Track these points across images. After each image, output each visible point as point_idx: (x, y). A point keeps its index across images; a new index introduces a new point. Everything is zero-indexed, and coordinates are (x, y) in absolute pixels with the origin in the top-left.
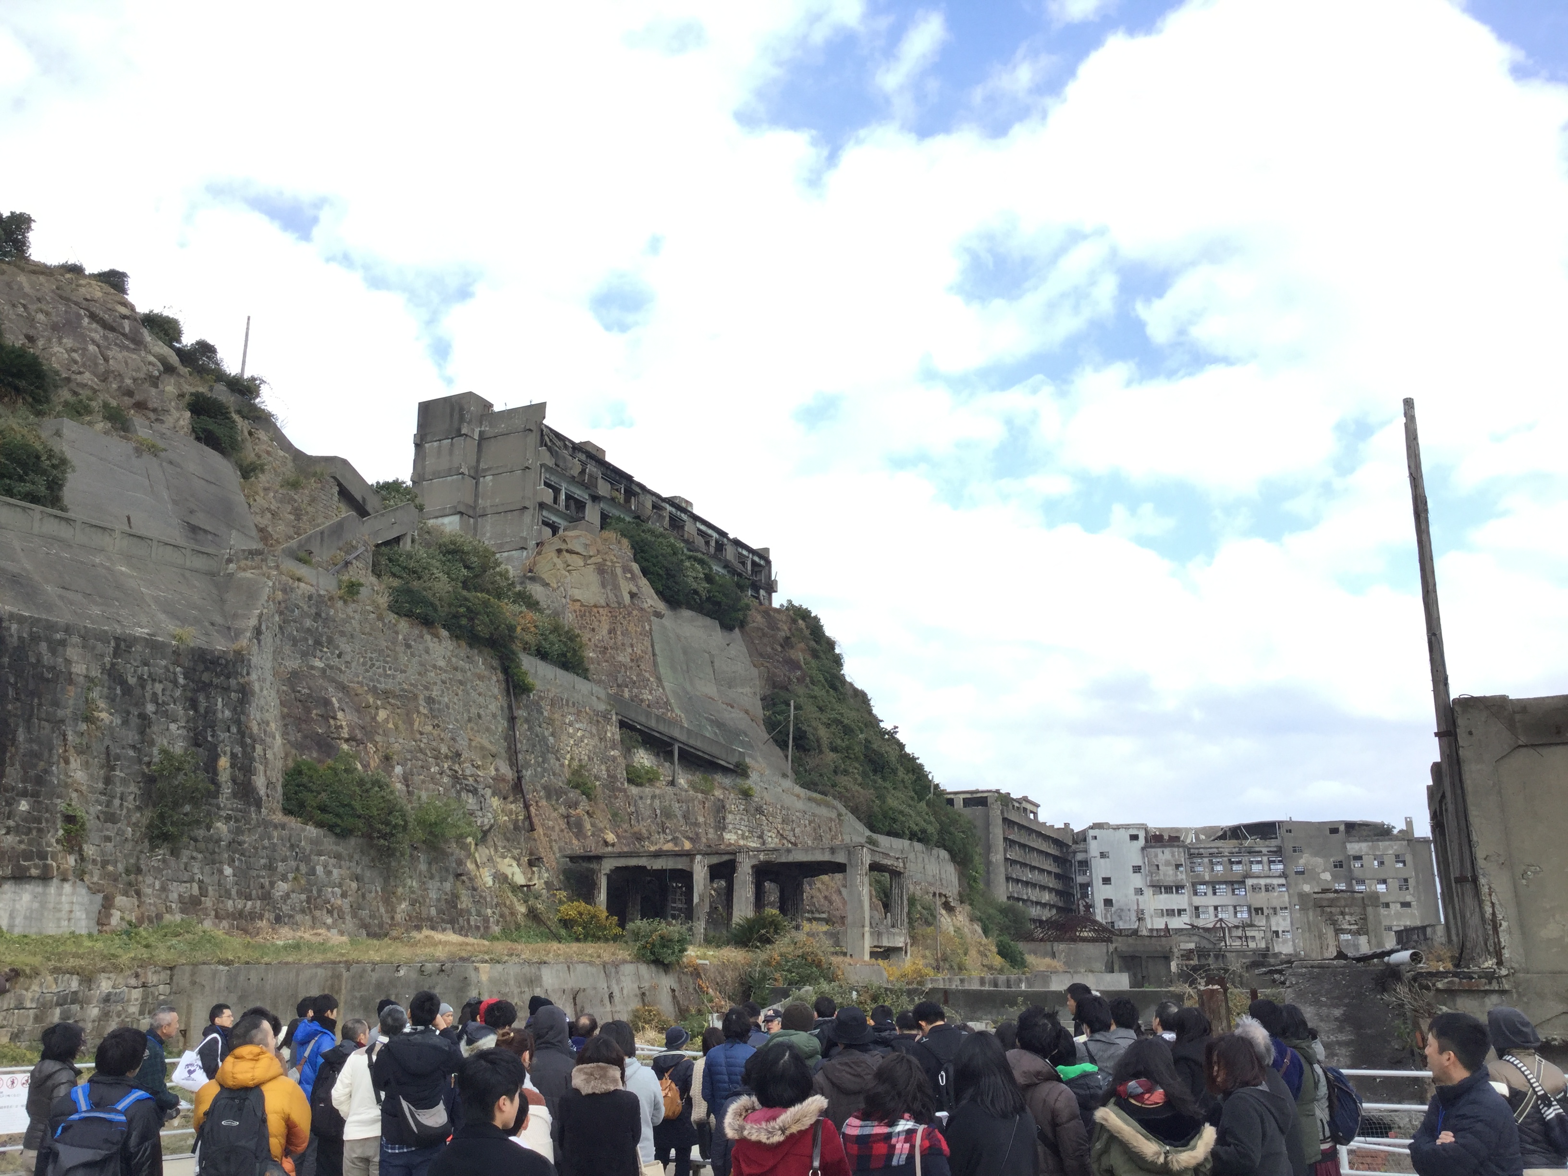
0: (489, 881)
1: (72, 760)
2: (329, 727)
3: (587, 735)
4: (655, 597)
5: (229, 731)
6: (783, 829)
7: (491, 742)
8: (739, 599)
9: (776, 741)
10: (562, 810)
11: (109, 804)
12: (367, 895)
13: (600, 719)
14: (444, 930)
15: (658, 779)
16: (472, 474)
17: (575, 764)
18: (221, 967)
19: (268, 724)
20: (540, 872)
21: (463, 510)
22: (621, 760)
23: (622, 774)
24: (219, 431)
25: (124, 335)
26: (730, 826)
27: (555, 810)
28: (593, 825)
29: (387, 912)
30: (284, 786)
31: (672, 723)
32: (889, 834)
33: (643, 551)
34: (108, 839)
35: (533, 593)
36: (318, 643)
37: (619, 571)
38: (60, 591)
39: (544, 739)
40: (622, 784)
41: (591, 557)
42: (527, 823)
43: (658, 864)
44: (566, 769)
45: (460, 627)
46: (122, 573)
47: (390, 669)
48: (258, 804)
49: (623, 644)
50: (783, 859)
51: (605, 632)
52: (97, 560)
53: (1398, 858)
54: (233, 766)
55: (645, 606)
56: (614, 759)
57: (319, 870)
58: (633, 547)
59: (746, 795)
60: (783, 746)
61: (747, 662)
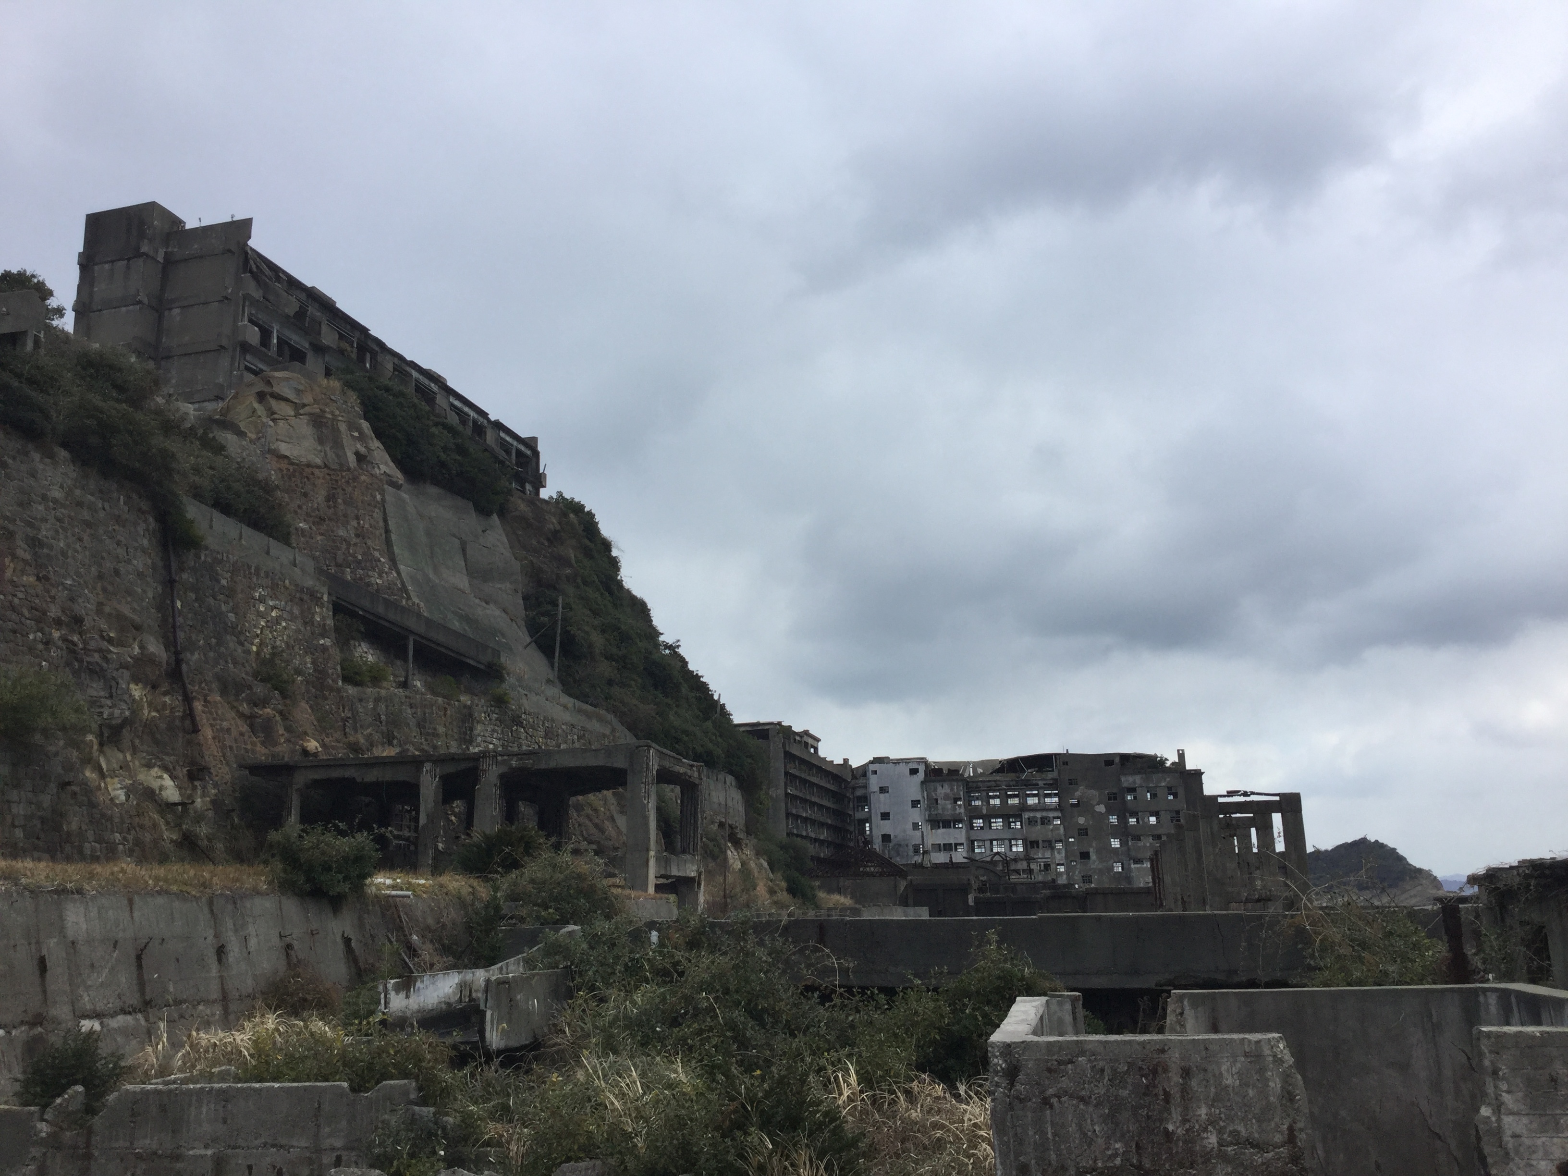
0: (120, 796)
3: (285, 614)
4: (392, 464)
6: (546, 744)
7: (135, 610)
9: (539, 646)
10: (245, 708)
13: (305, 597)
15: (386, 679)
16: (154, 305)
17: (267, 651)
20: (204, 787)
22: (334, 651)
23: (334, 670)
26: (479, 739)
27: (233, 707)
28: (288, 729)
31: (408, 612)
33: (375, 408)
35: (221, 439)
37: (343, 427)
39: (220, 615)
40: (335, 681)
41: (304, 405)
42: (188, 722)
43: (372, 776)
44: (252, 658)
45: (88, 448)
49: (345, 516)
50: (543, 766)
51: (320, 497)
53: (1170, 790)
55: (377, 471)
56: (324, 649)
58: (362, 402)
59: (500, 702)
60: (546, 649)
61: (508, 554)
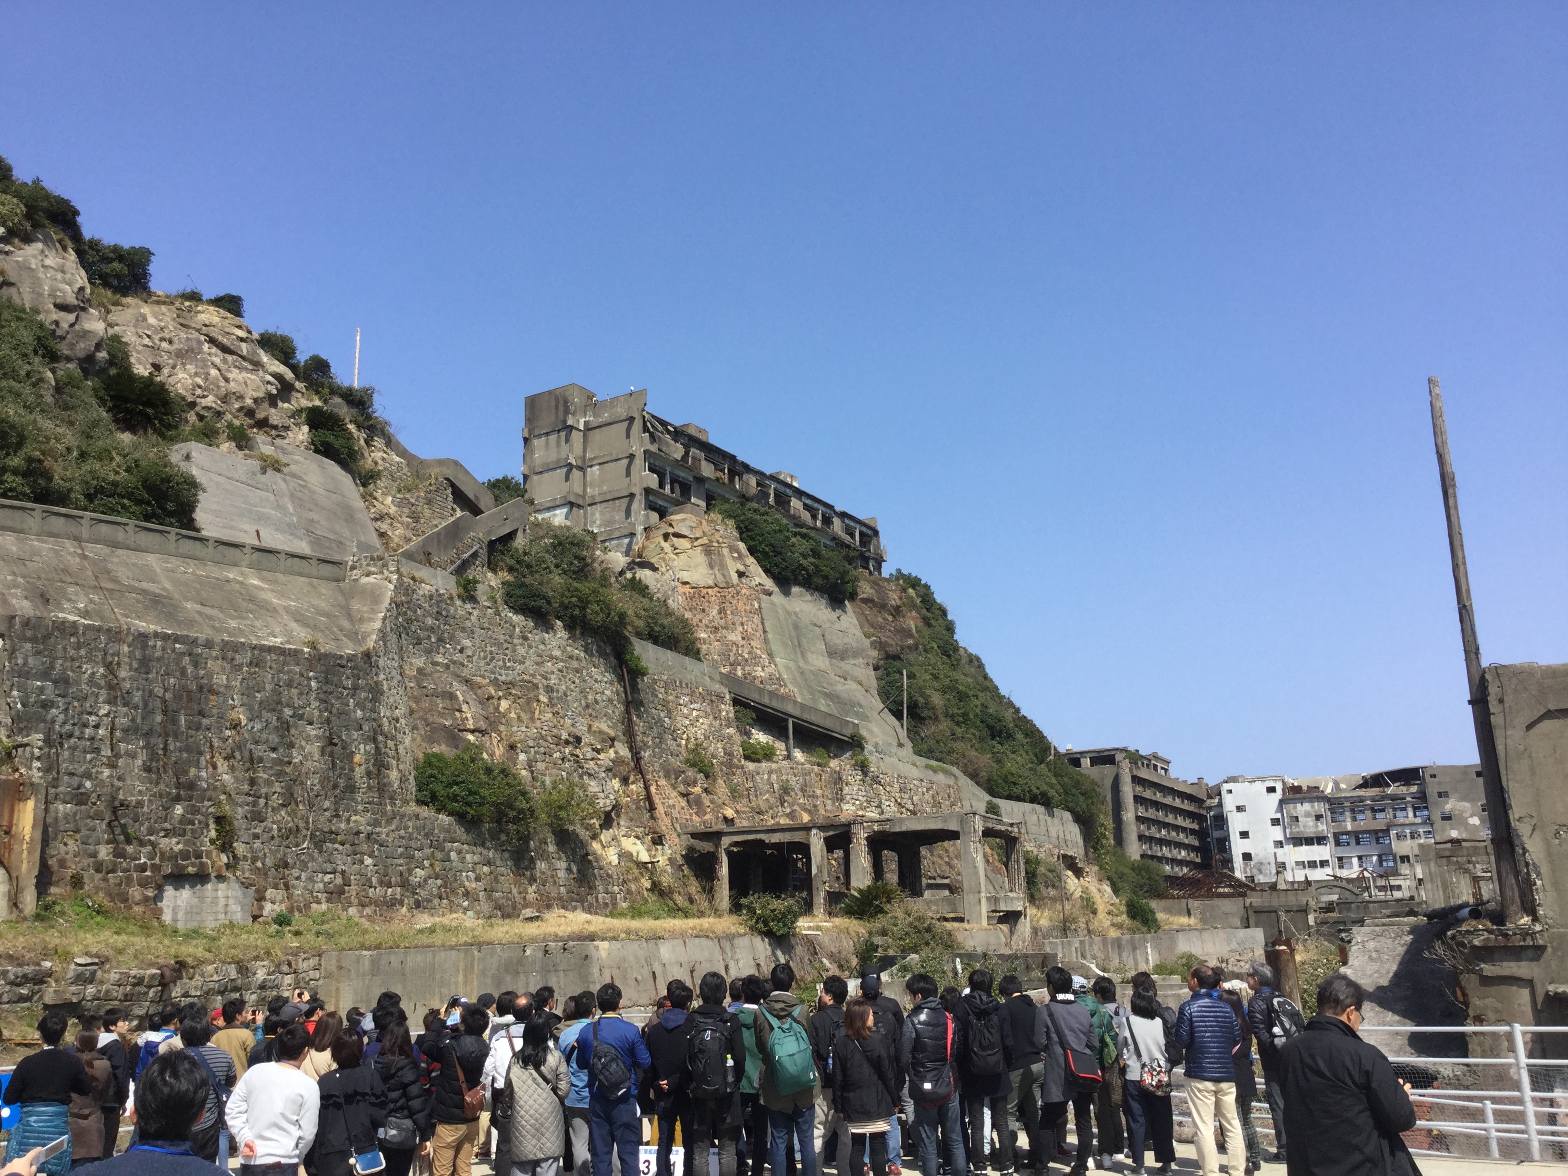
0: (615, 860)
1: (219, 764)
2: (457, 719)
3: (701, 714)
4: (763, 574)
5: (361, 729)
6: (901, 798)
7: (609, 726)
8: (846, 573)
9: (890, 710)
10: (682, 788)
11: (255, 804)
12: (499, 877)
13: (714, 698)
14: (574, 909)
15: (774, 754)
16: (580, 464)
17: (692, 743)
18: (364, 953)
19: (397, 720)
20: (663, 849)
21: (572, 499)
22: (738, 738)
23: (738, 750)
24: (337, 443)
25: (243, 358)
26: (848, 797)
27: (674, 788)
28: (712, 802)
29: (520, 893)
30: (416, 779)
31: (786, 698)
32: (1009, 797)
33: (748, 530)
34: (256, 836)
35: (643, 578)
36: (441, 640)
37: (725, 551)
38: (198, 607)
39: (660, 721)
40: (740, 761)
41: (697, 539)
42: (648, 803)
43: (776, 838)
44: (683, 750)
45: (572, 617)
46: (253, 585)
47: (509, 660)
48: (392, 798)
49: (734, 624)
50: (897, 829)
51: (715, 612)
52: (231, 576)
54: (367, 761)
55: (753, 583)
56: (730, 737)
57: (453, 855)
58: (738, 528)
59: (863, 767)
60: (898, 715)
61: (859, 633)
